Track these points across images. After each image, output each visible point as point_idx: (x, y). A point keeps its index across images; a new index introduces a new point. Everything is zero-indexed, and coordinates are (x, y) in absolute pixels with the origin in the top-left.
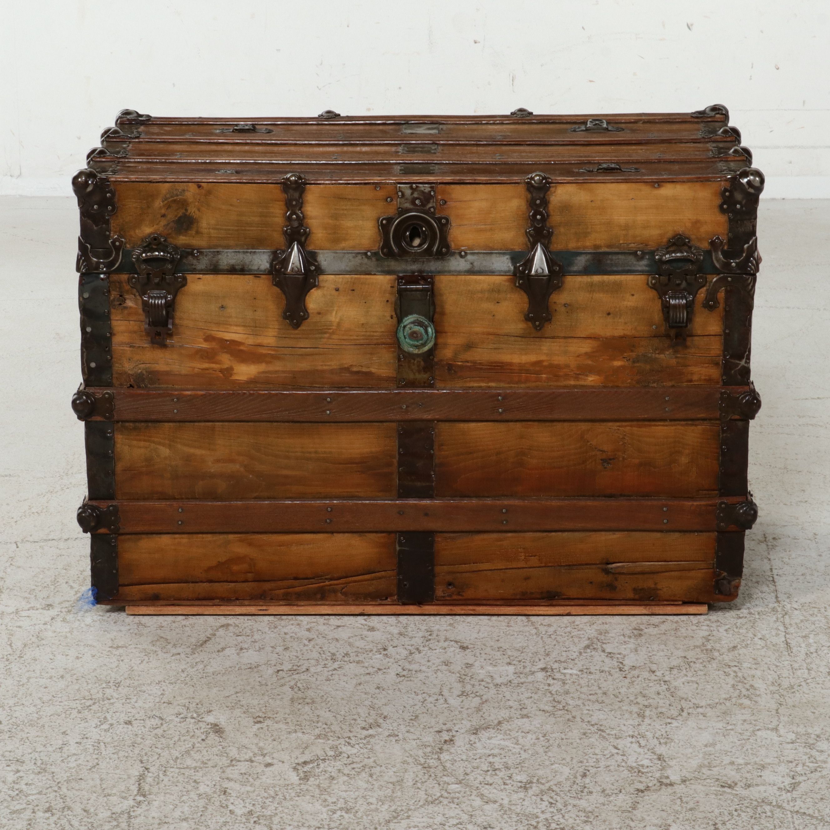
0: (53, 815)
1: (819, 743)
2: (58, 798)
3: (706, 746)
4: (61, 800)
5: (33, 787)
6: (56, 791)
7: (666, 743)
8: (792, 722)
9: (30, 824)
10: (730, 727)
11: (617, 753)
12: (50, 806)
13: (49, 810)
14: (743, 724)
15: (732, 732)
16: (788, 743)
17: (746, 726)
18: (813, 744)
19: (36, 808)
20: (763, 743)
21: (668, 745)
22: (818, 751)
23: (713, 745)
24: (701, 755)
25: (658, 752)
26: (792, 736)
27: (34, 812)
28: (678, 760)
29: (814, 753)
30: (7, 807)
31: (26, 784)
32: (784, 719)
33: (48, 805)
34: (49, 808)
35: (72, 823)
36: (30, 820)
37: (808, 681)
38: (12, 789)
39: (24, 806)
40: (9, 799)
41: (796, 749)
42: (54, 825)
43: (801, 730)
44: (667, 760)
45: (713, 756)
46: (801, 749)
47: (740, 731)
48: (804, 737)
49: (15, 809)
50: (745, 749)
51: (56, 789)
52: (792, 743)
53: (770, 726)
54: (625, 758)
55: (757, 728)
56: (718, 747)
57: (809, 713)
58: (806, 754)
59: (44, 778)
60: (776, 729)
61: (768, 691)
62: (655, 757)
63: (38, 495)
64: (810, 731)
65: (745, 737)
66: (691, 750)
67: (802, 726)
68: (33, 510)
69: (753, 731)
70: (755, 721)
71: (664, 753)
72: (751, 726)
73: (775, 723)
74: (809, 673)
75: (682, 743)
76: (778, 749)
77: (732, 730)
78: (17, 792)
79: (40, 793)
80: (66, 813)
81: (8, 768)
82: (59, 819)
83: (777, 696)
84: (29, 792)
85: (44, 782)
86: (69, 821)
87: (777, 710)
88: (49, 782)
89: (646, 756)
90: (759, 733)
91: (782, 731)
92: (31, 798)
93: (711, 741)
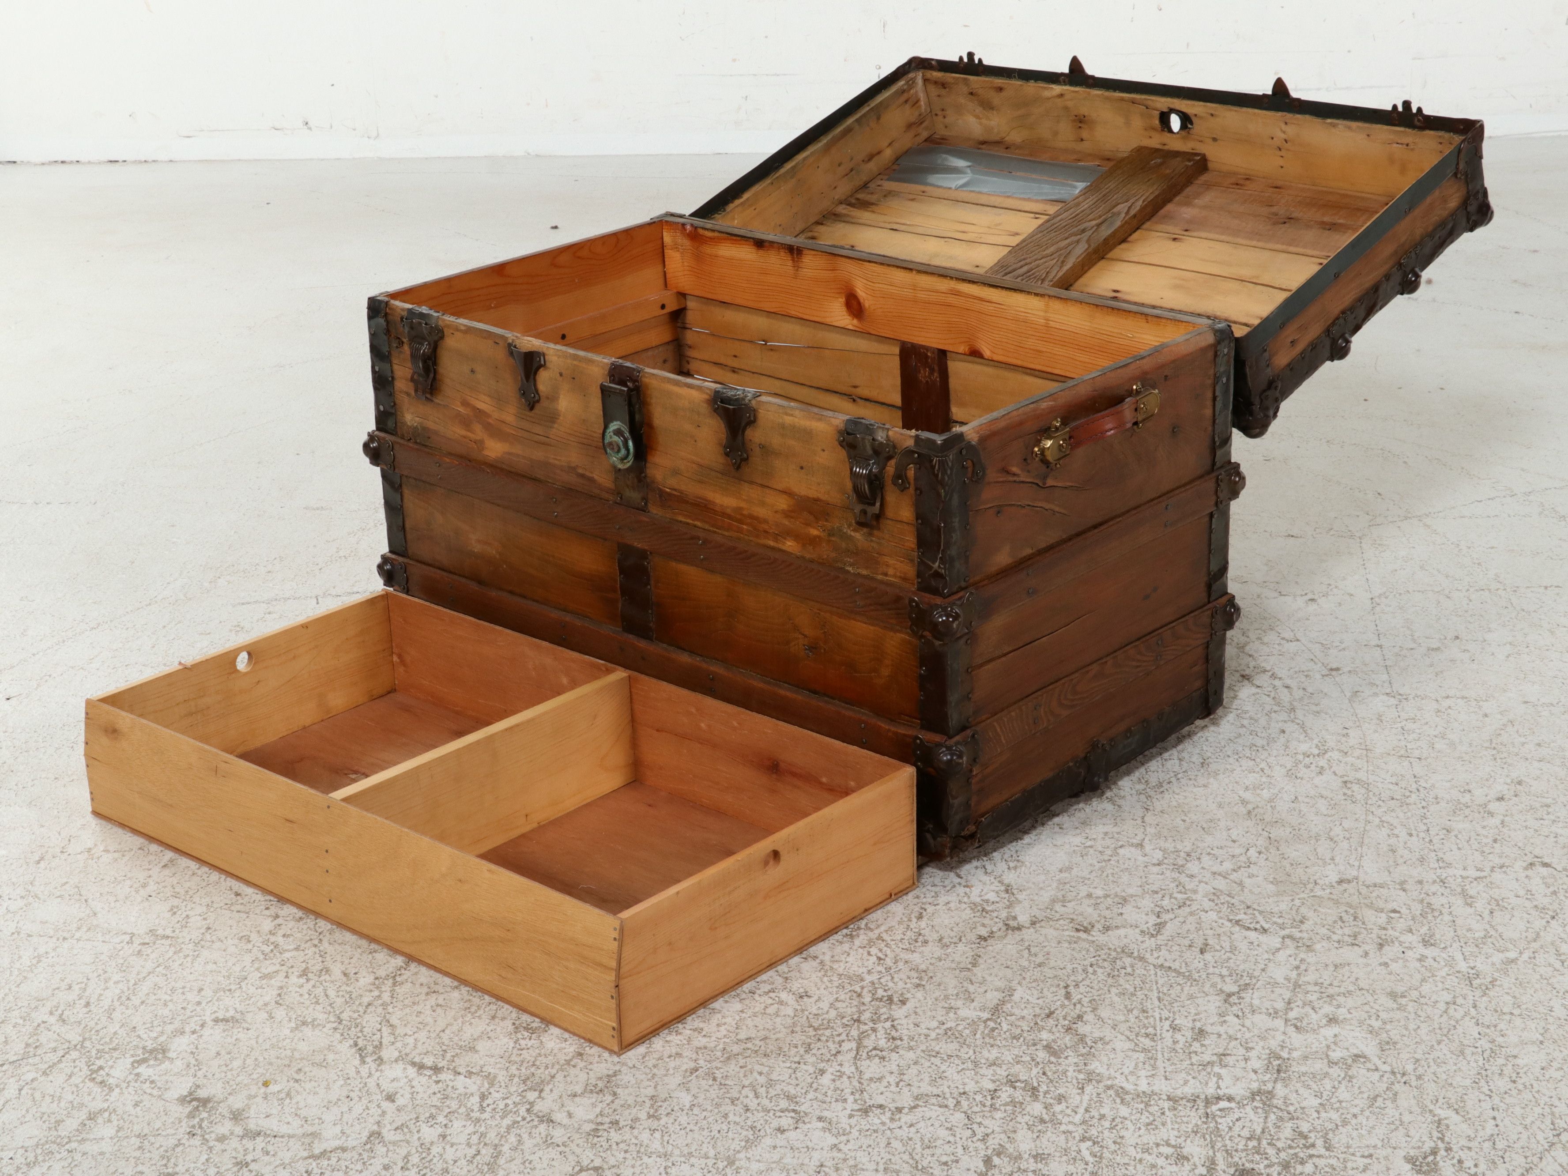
0: (308, 980)
1: (1189, 865)
2: (317, 956)
3: (1061, 871)
4: (320, 959)
5: (291, 939)
6: (315, 946)
7: (1015, 868)
8: (1159, 835)
9: (279, 995)
10: (1089, 843)
11: (960, 884)
12: (307, 968)
13: (304, 973)
14: (1103, 839)
15: (1091, 851)
16: (1154, 865)
17: (1108, 842)
18: (1182, 866)
19: (290, 971)
20: (1126, 866)
21: (1018, 870)
22: (1187, 876)
23: (1069, 869)
24: (1055, 885)
25: (1006, 882)
26: (1159, 855)
27: (287, 977)
28: (1028, 892)
29: (1183, 878)
30: (258, 969)
31: (284, 936)
32: (1151, 830)
33: (304, 965)
34: (304, 971)
35: (328, 992)
36: (281, 988)
37: (1179, 776)
38: (266, 942)
39: (278, 967)
40: (262, 957)
41: (1163, 873)
42: (307, 996)
43: (1169, 845)
44: (1015, 892)
45: (1068, 886)
46: (1168, 873)
47: (1100, 849)
48: (1173, 856)
49: (266, 972)
50: (1105, 874)
51: (316, 942)
52: (1159, 865)
53: (1134, 841)
54: (968, 890)
55: (1120, 843)
56: (1075, 872)
57: (1178, 820)
58: (1174, 880)
59: (305, 927)
60: (1141, 845)
61: (1134, 792)
62: (1003, 888)
63: (349, 534)
64: (1179, 847)
65: (1106, 858)
66: (1043, 877)
67: (1170, 840)
68: (341, 553)
69: (1116, 848)
70: (1118, 833)
71: (1013, 883)
72: (1113, 841)
73: (1140, 837)
74: (1180, 765)
75: (1034, 867)
76: (1142, 874)
77: (1091, 847)
78: (272, 947)
79: (297, 949)
80: (322, 978)
81: (267, 912)
82: (314, 986)
83: (1143, 797)
84: (286, 947)
85: (305, 932)
86: (325, 990)
87: (1143, 818)
88: (310, 932)
89: (992, 887)
90: (1121, 851)
91: (1148, 848)
92: (287, 955)
93: (1067, 864)
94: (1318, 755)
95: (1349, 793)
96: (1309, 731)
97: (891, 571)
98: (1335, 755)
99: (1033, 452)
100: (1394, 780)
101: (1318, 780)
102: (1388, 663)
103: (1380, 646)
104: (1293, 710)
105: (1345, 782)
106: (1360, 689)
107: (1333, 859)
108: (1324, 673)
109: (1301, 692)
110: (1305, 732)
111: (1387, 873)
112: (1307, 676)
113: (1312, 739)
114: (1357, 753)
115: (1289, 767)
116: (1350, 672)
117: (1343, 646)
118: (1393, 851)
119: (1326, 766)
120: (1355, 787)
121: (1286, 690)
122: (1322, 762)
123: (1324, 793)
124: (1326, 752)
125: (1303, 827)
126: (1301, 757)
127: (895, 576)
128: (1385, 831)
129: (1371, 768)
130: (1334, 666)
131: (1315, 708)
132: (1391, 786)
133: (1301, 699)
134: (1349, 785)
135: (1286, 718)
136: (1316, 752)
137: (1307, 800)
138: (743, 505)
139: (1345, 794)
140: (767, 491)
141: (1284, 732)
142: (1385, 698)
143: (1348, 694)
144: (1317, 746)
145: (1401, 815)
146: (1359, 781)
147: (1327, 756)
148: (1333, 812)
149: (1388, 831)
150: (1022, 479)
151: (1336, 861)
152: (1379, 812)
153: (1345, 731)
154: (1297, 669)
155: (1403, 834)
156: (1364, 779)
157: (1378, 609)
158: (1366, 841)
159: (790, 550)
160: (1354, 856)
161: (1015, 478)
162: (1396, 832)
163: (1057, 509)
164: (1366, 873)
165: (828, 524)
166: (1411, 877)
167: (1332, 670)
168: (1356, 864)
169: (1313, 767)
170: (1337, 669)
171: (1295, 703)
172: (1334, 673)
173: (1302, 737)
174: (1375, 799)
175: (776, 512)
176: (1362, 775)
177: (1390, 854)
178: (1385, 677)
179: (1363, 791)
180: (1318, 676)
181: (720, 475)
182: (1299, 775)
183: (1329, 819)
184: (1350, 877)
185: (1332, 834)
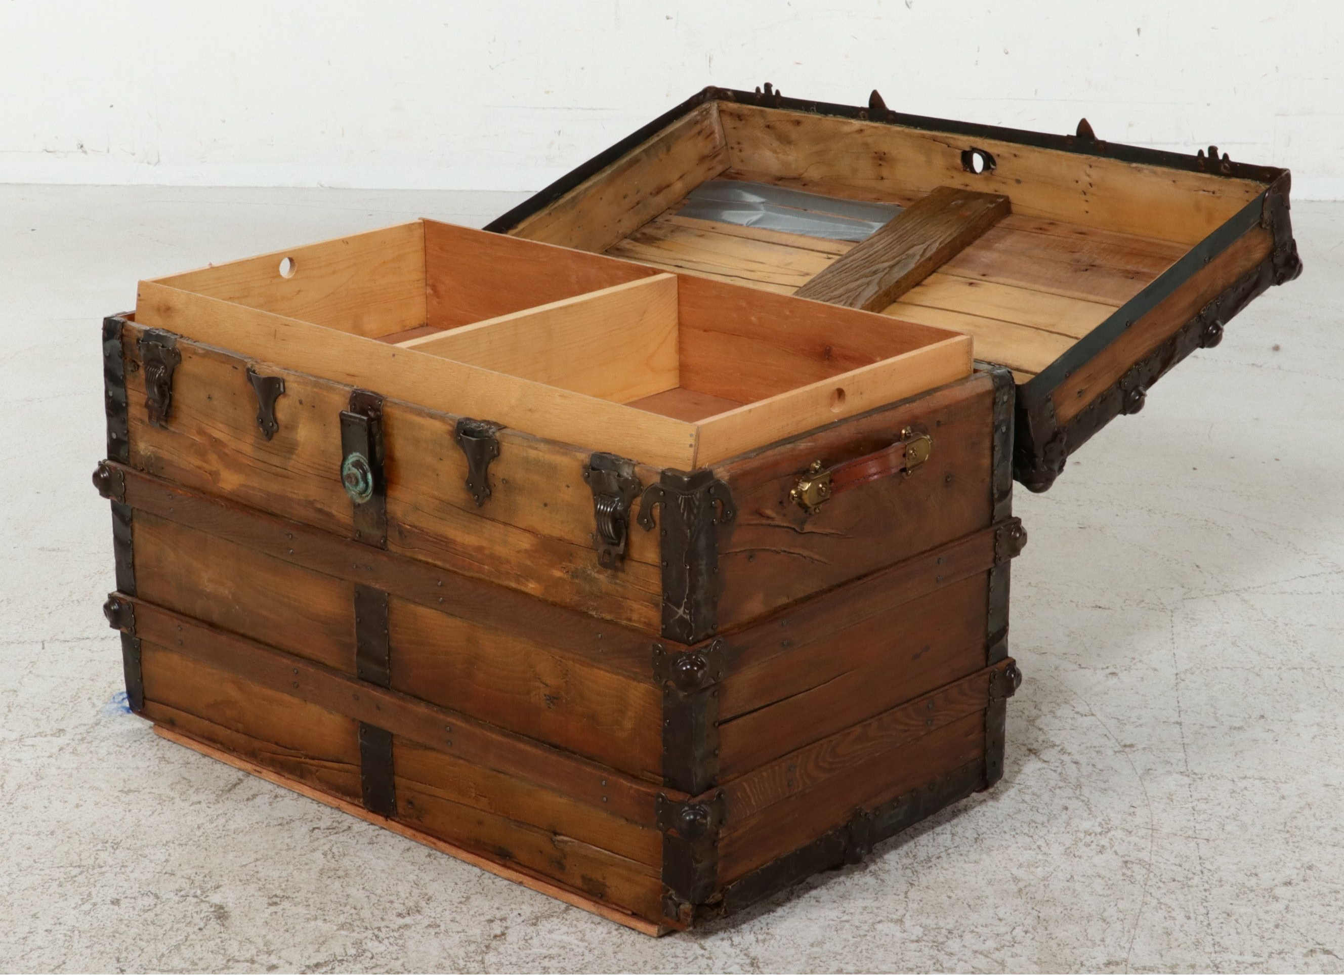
1: (950, 942)
3: (812, 945)
7: (764, 941)
8: (921, 912)
10: (846, 918)
14: (862, 913)
15: (847, 925)
16: (913, 941)
17: (866, 917)
18: (942, 943)
20: (882, 942)
21: (767, 944)
22: (946, 954)
23: (821, 943)
24: (804, 959)
25: (753, 954)
26: (918, 931)
28: (775, 965)
29: (942, 956)
32: (913, 906)
37: (950, 851)
41: (920, 951)
43: (931, 922)
44: (761, 965)
45: (817, 961)
46: (926, 951)
47: (857, 924)
48: (933, 933)
50: (859, 950)
52: (917, 941)
53: (894, 917)
54: (710, 962)
55: (879, 919)
56: (827, 946)
57: (944, 897)
58: (932, 957)
60: (900, 921)
61: (900, 866)
62: (748, 961)
64: (942, 923)
65: (862, 933)
66: (792, 951)
67: (933, 916)
69: (874, 924)
70: (878, 908)
71: (759, 956)
72: (871, 916)
73: (902, 911)
74: (952, 840)
75: (784, 941)
76: (899, 950)
77: (847, 921)
83: (909, 872)
87: (906, 893)
89: (737, 960)
90: (879, 927)
91: (908, 923)
93: (819, 939)
94: (1101, 834)
95: (1129, 873)
96: (1093, 809)
97: (635, 617)
98: (1119, 834)
99: (789, 494)
100: (1177, 861)
101: (1097, 860)
102: (1186, 741)
103: (1180, 724)
104: (1079, 786)
105: (1126, 862)
106: (1153, 767)
107: (1103, 940)
108: (1116, 749)
109: (1090, 768)
110: (1090, 809)
111: (1158, 956)
112: (1098, 752)
113: (1096, 817)
114: (1142, 832)
115: (1068, 844)
116: (1144, 749)
117: (1141, 722)
118: (1168, 934)
119: (1107, 845)
120: (1136, 868)
121: (1074, 766)
122: (1104, 841)
123: (1103, 872)
124: (1109, 830)
125: (1075, 907)
126: (1082, 835)
127: (639, 621)
128: (1162, 913)
129: (1155, 848)
130: (1128, 743)
131: (1103, 785)
132: (1174, 868)
133: (1089, 776)
134: (1129, 865)
135: (1071, 795)
136: (1099, 830)
137: (1083, 879)
138: (485, 543)
139: (1124, 874)
140: (510, 529)
141: (1066, 808)
142: (1179, 777)
143: (1140, 772)
144: (1100, 824)
145: (1181, 897)
146: (1140, 861)
147: (1110, 835)
148: (1109, 892)
149: (1165, 914)
150: (777, 523)
151: (1106, 943)
152: (1158, 894)
153: (1132, 810)
154: (1089, 745)
155: (1180, 917)
156: (1147, 859)
157: (1182, 685)
158: (1141, 923)
159: (533, 593)
160: (1126, 938)
161: (769, 522)
162: (1174, 914)
163: (816, 557)
164: (1137, 956)
165: (572, 566)
166: (1184, 960)
167: (1125, 746)
168: (1127, 946)
169: (1093, 846)
170: (1131, 746)
171: (1082, 780)
172: (1127, 750)
173: (1085, 815)
174: (1155, 880)
175: (518, 552)
176: (1144, 855)
177: (1165, 936)
178: (1181, 755)
179: (1144, 871)
180: (1110, 752)
181: (462, 512)
182: (1077, 853)
183: (1104, 899)
184: (1117, 959)
185: (1105, 915)
